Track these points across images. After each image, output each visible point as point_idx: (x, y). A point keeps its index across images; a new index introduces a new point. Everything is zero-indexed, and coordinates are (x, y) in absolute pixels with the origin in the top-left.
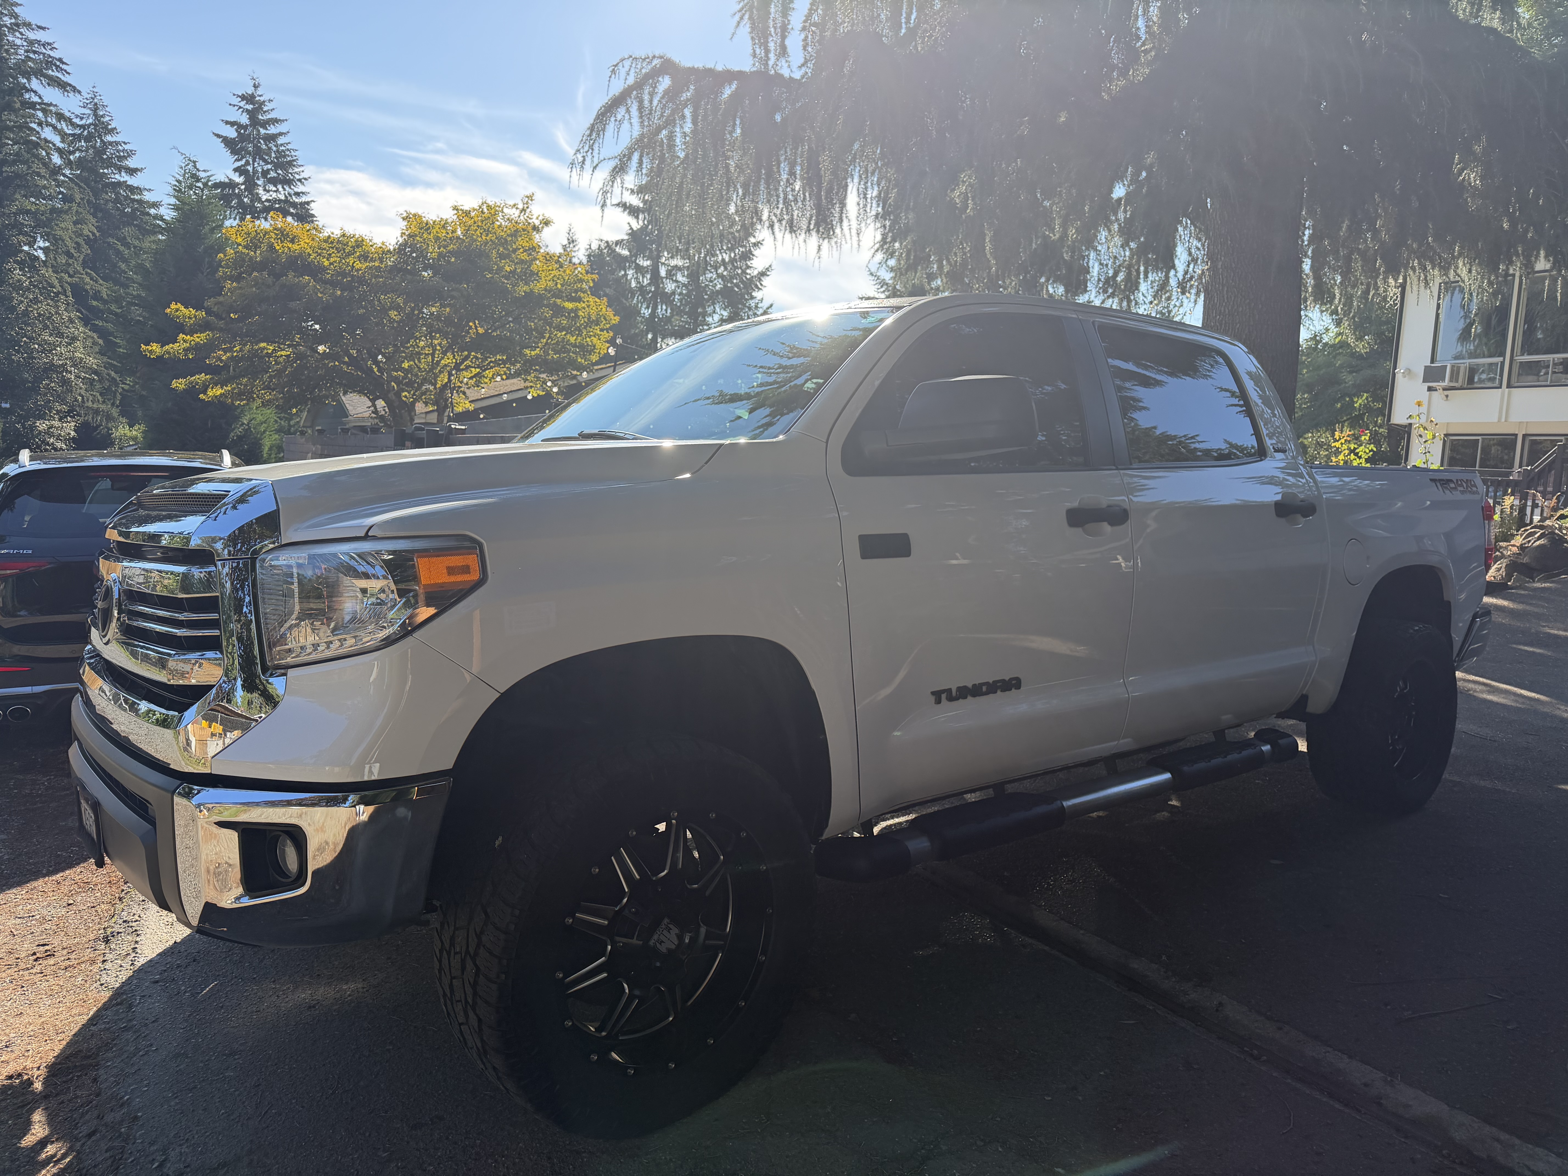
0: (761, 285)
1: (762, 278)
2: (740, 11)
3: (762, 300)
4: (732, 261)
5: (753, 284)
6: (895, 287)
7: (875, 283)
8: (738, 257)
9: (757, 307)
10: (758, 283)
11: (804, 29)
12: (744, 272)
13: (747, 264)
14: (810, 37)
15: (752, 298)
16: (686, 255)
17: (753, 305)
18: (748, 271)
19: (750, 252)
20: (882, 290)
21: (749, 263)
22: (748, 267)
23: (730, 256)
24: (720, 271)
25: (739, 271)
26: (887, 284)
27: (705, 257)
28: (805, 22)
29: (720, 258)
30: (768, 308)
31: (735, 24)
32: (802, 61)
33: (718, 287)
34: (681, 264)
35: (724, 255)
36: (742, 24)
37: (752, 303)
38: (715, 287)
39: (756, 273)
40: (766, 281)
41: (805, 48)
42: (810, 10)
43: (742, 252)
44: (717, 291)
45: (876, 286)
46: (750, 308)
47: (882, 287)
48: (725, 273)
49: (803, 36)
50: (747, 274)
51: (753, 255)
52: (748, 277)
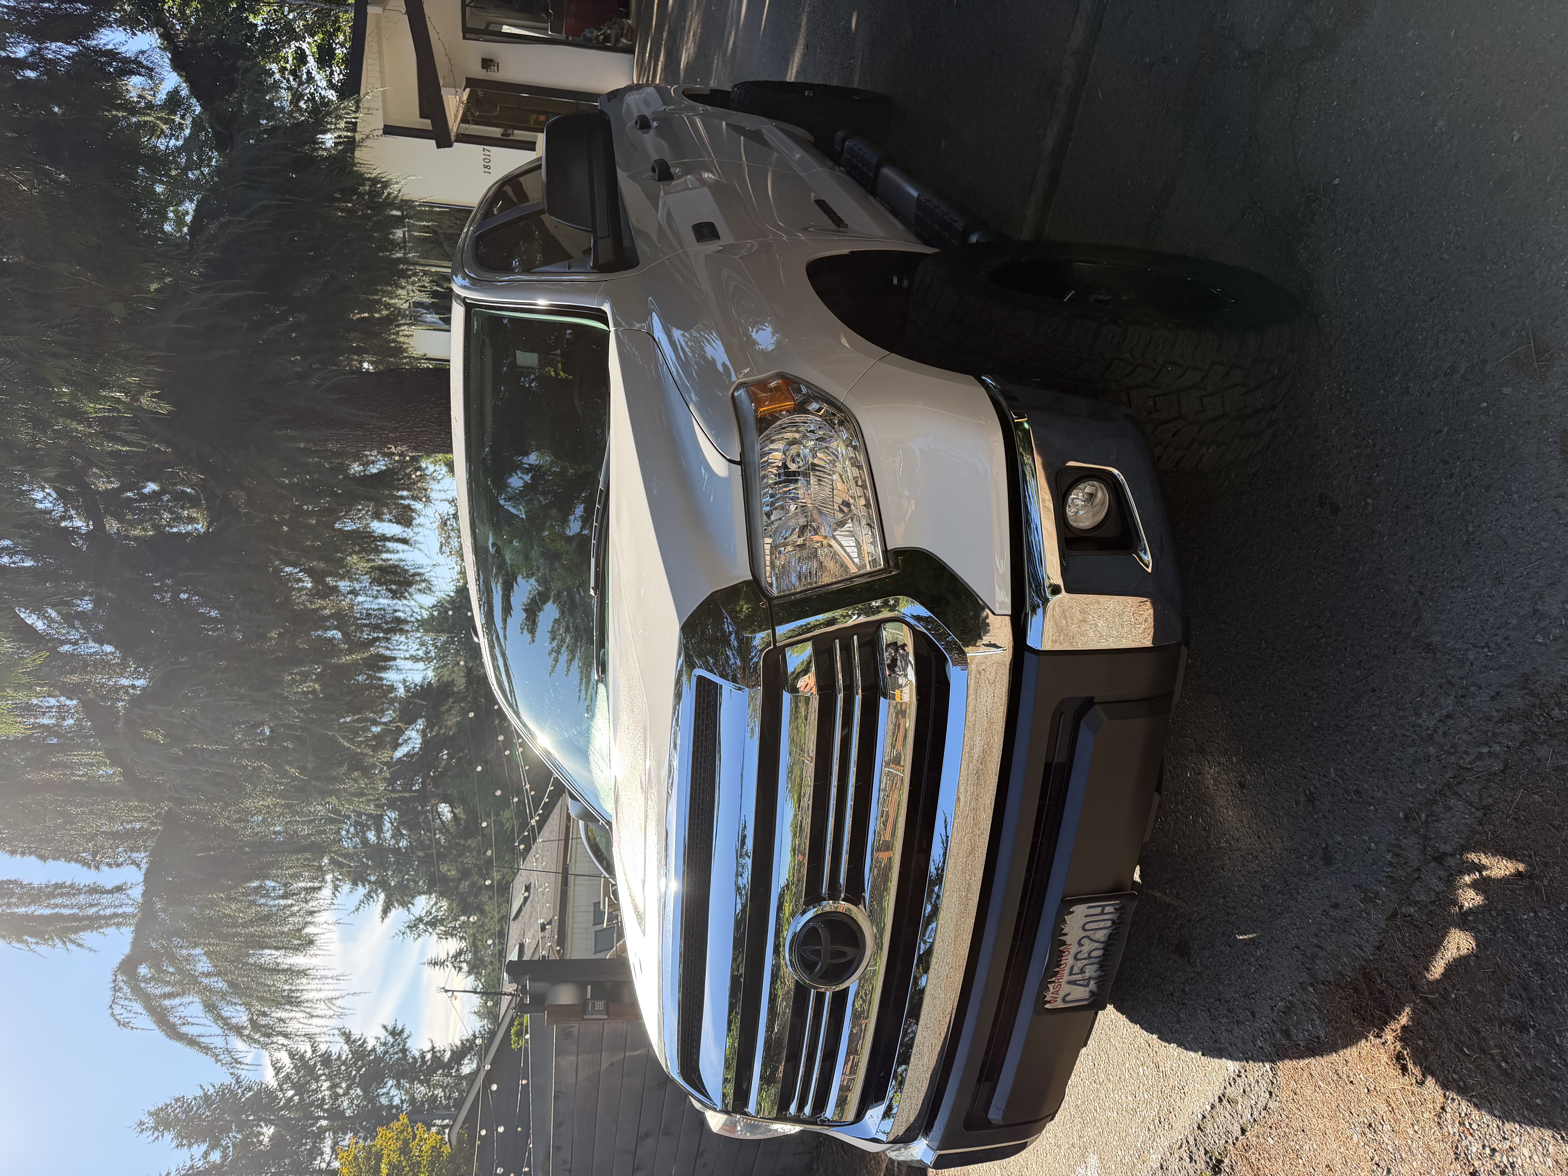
0: (360, 1039)
1: (352, 1039)
2: (65, 943)
3: (377, 1038)
4: (330, 1077)
5: (359, 1051)
6: (374, 883)
7: (367, 905)
8: (327, 1071)
9: (385, 1044)
10: (359, 1043)
11: (97, 868)
12: (344, 1063)
13: (336, 1060)
14: (107, 860)
15: (374, 1050)
16: (319, 1136)
17: (382, 1048)
18: (344, 1058)
19: (322, 1056)
20: (375, 897)
21: (334, 1057)
22: (339, 1057)
23: (326, 1081)
24: (341, 1091)
25: (343, 1068)
26: (369, 892)
27: (324, 1111)
28: (89, 866)
29: (327, 1093)
30: (387, 1030)
31: (79, 949)
32: (133, 868)
33: (359, 1091)
34: (330, 1142)
35: (323, 1088)
36: (81, 942)
37: (380, 1050)
38: (360, 1096)
39: (346, 1048)
40: (356, 1034)
41: (118, 865)
42: (77, 861)
43: (321, 1065)
44: (364, 1093)
45: (371, 903)
46: (386, 1052)
47: (372, 897)
48: (344, 1085)
49: (105, 868)
50: (347, 1059)
51: (326, 1052)
52: (350, 1056)
